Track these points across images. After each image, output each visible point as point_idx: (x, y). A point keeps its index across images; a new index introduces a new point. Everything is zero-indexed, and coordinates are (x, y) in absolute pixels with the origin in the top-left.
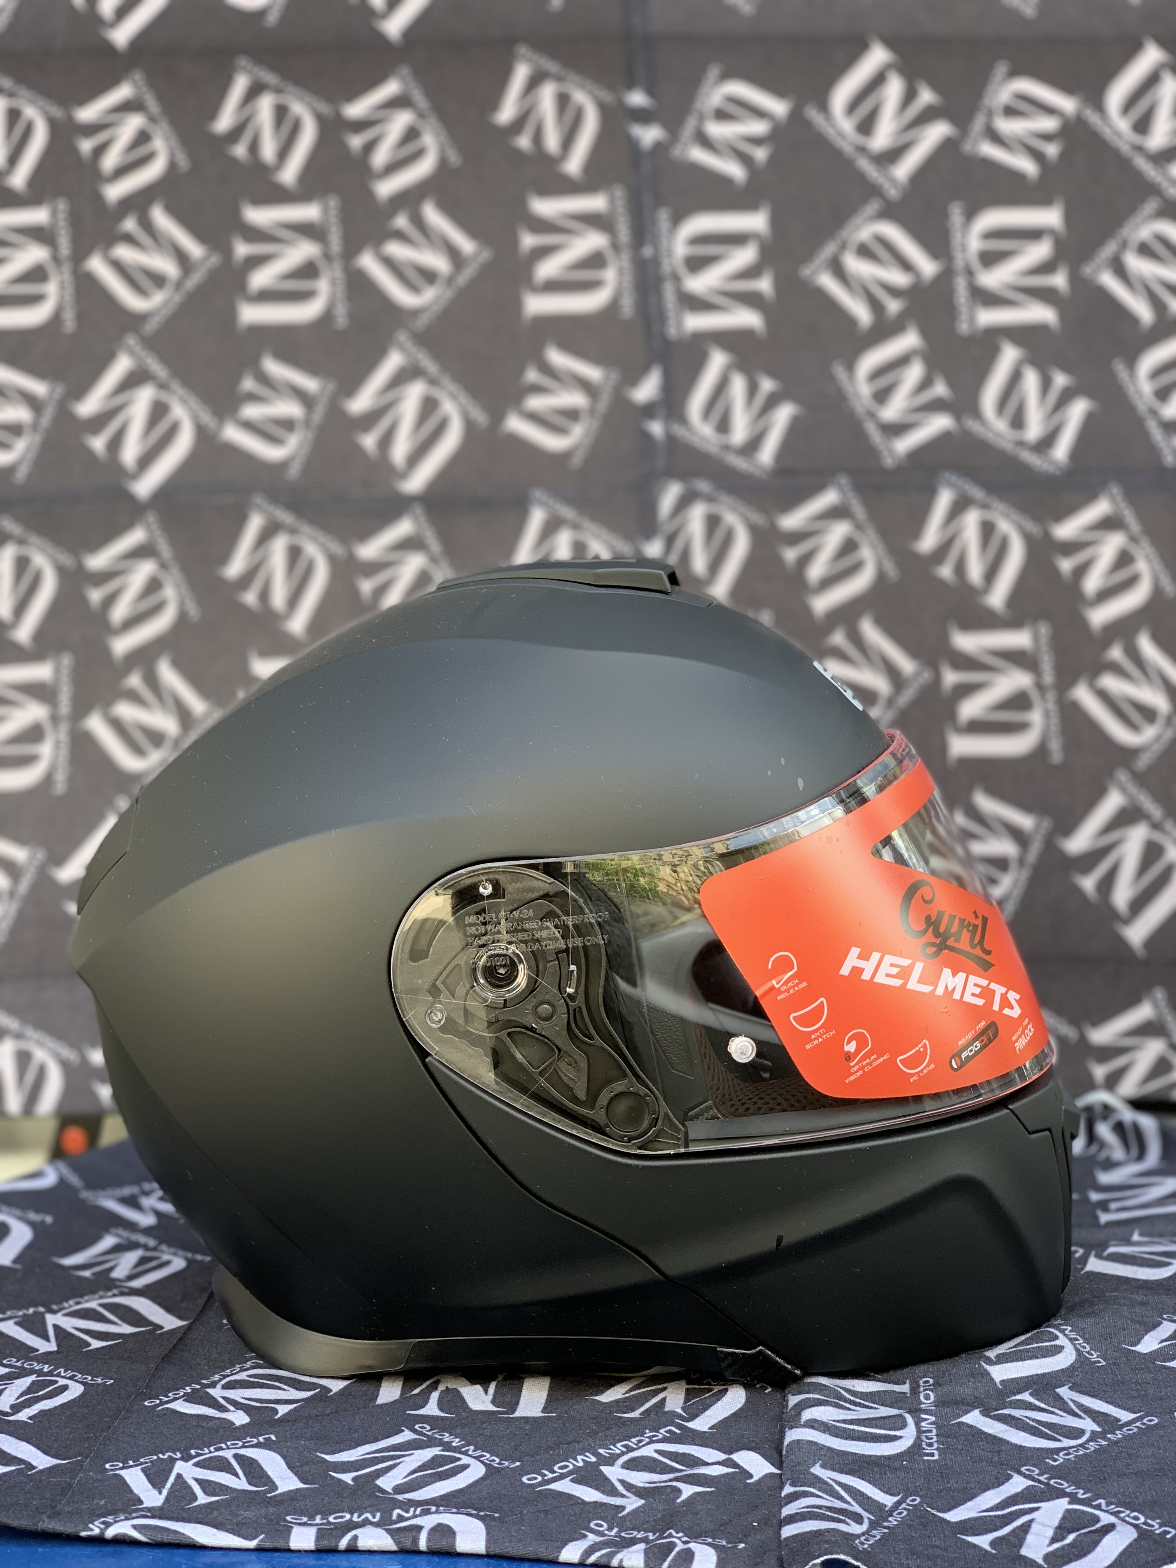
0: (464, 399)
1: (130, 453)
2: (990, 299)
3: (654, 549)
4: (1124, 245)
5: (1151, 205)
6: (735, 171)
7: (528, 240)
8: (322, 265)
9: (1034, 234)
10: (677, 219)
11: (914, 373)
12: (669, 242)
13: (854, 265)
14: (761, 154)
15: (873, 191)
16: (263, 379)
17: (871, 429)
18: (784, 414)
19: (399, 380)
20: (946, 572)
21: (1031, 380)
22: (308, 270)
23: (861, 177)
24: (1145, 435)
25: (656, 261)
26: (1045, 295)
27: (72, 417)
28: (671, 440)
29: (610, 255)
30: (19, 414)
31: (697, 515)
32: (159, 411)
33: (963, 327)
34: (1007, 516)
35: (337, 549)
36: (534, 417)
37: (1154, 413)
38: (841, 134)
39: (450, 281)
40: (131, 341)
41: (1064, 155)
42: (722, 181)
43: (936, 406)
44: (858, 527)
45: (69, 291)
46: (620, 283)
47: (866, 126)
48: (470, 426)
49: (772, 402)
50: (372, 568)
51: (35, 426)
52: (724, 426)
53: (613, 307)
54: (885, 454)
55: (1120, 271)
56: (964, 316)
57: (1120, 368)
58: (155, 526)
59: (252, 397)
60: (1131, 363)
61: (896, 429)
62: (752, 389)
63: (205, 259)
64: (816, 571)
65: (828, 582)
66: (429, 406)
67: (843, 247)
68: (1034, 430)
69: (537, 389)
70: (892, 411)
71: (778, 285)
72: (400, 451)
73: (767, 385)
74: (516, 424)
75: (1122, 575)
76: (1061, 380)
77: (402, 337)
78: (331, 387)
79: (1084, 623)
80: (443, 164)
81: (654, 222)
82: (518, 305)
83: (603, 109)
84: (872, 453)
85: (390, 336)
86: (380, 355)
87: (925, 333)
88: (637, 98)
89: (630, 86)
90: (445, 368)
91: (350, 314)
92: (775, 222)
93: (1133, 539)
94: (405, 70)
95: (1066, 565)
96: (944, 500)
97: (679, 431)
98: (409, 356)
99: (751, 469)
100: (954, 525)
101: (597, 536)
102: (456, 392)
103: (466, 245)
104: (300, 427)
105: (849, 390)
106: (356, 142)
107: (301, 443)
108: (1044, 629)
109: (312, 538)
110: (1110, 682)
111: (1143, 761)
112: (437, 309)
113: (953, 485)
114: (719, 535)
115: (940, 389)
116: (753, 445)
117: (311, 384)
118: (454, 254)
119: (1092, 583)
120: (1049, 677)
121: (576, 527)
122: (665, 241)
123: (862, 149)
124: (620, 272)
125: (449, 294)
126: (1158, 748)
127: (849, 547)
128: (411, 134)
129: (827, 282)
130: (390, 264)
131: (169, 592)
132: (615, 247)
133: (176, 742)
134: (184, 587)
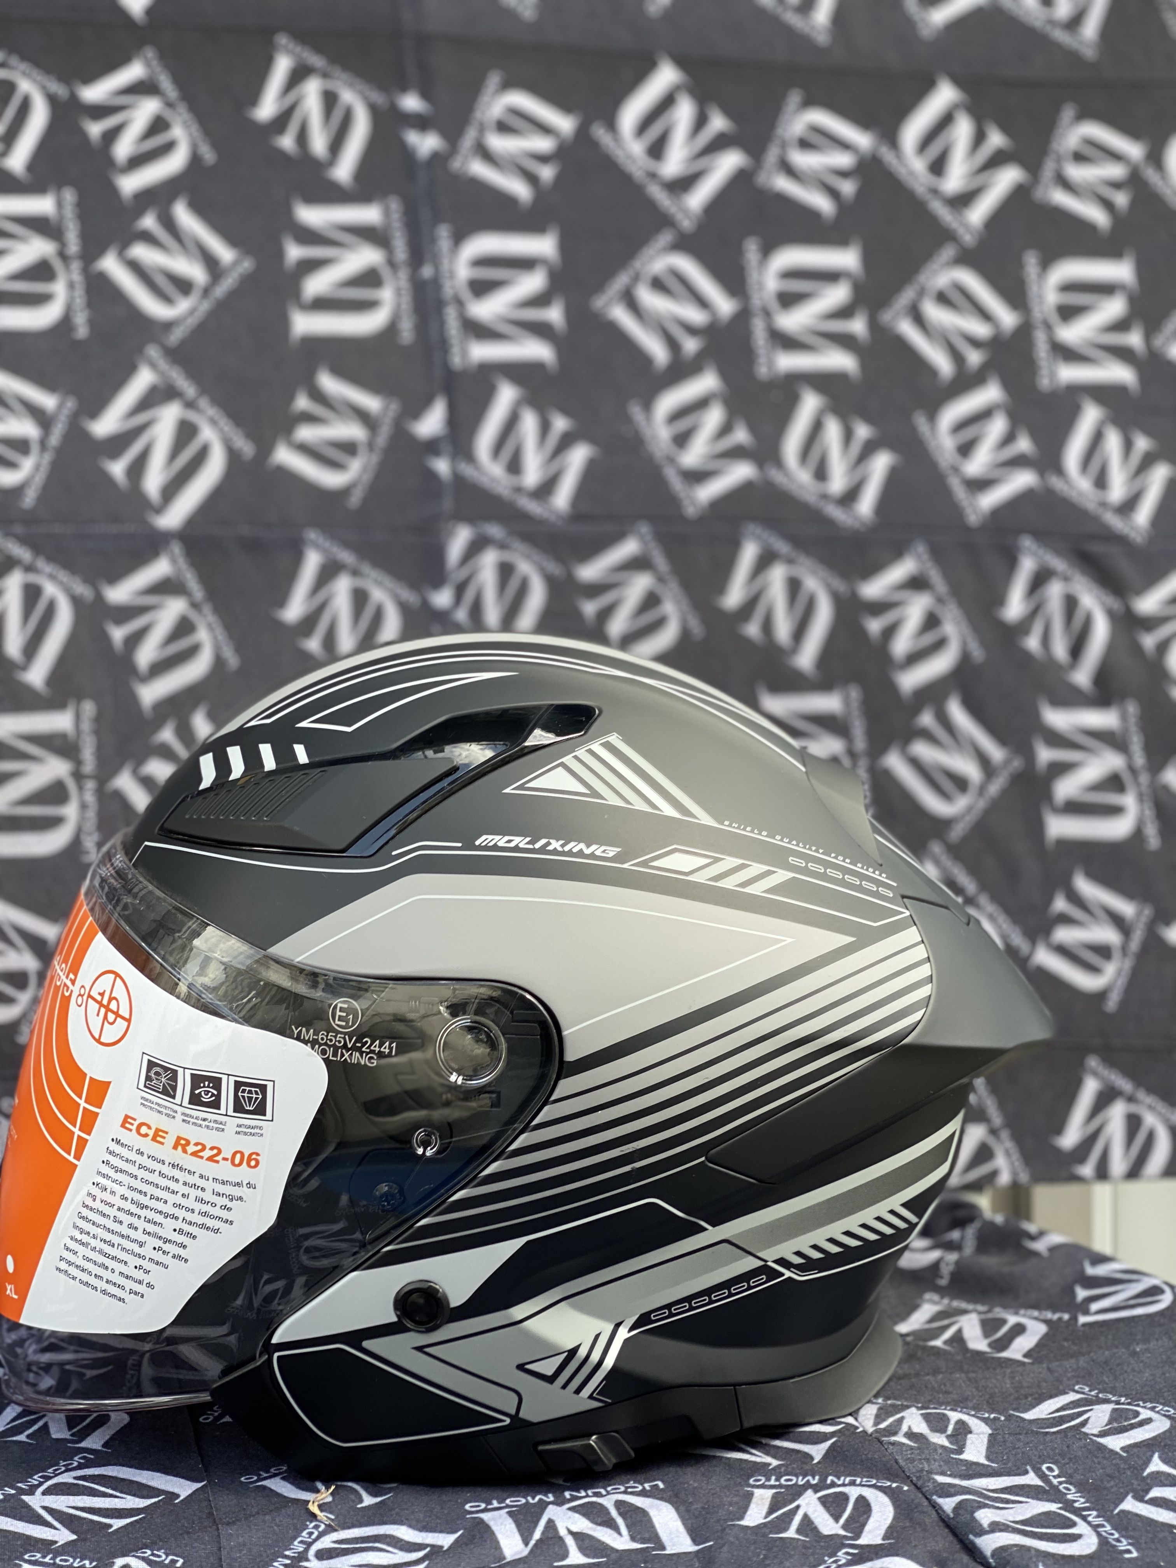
0: (226, 425)
2: (789, 343)
3: (442, 598)
4: (922, 293)
5: (948, 252)
6: (520, 189)
7: (294, 252)
8: (57, 265)
9: (831, 276)
10: (459, 238)
11: (714, 417)
12: (451, 262)
13: (648, 298)
14: (547, 173)
15: (664, 221)
17: (671, 475)
18: (579, 456)
19: (152, 399)
20: (752, 630)
21: (833, 430)
22: (42, 271)
23: (651, 205)
24: (946, 492)
25: (436, 283)
26: (845, 341)
28: (458, 480)
29: (386, 273)
31: (489, 561)
33: (762, 371)
34: (814, 573)
35: (83, 590)
36: (306, 450)
37: (956, 470)
38: (629, 157)
39: (206, 292)
41: (859, 193)
42: (506, 200)
43: (737, 453)
46: (398, 306)
47: (657, 150)
48: (233, 455)
49: (566, 442)
50: (124, 613)
52: (515, 466)
53: (391, 330)
54: (686, 502)
55: (919, 320)
56: (762, 360)
57: (921, 421)
60: (932, 415)
61: (697, 477)
62: (545, 427)
64: (617, 625)
65: (629, 639)
66: (186, 431)
67: (636, 278)
68: (837, 483)
69: (309, 418)
70: (692, 457)
71: (570, 314)
72: (153, 482)
74: (285, 456)
75: (929, 639)
76: (863, 431)
77: (153, 351)
78: (71, 404)
79: (892, 688)
80: (195, 160)
81: (433, 240)
82: (285, 323)
83: (375, 111)
84: (673, 501)
85: (140, 350)
86: (128, 371)
87: (724, 375)
88: (411, 102)
89: (404, 88)
90: (203, 390)
91: (92, 323)
92: (564, 247)
93: (940, 600)
94: (150, 53)
95: (874, 626)
96: (749, 553)
97: (467, 470)
98: (161, 373)
99: (546, 515)
100: (760, 580)
101: (379, 584)
102: (216, 418)
103: (225, 253)
104: (35, 449)
105: (647, 432)
106: (95, 129)
107: (37, 467)
108: (855, 693)
109: (52, 577)
110: (922, 749)
111: (957, 833)
112: (192, 322)
113: (758, 538)
114: (513, 585)
115: (741, 435)
116: (546, 489)
117: (48, 401)
118: (210, 262)
119: (901, 645)
120: (860, 743)
121: (355, 573)
122: (445, 262)
123: (653, 176)
124: (398, 292)
125: (205, 306)
126: (970, 819)
127: (651, 601)
128: (158, 125)
129: (621, 315)
130: (137, 268)
132: (392, 263)
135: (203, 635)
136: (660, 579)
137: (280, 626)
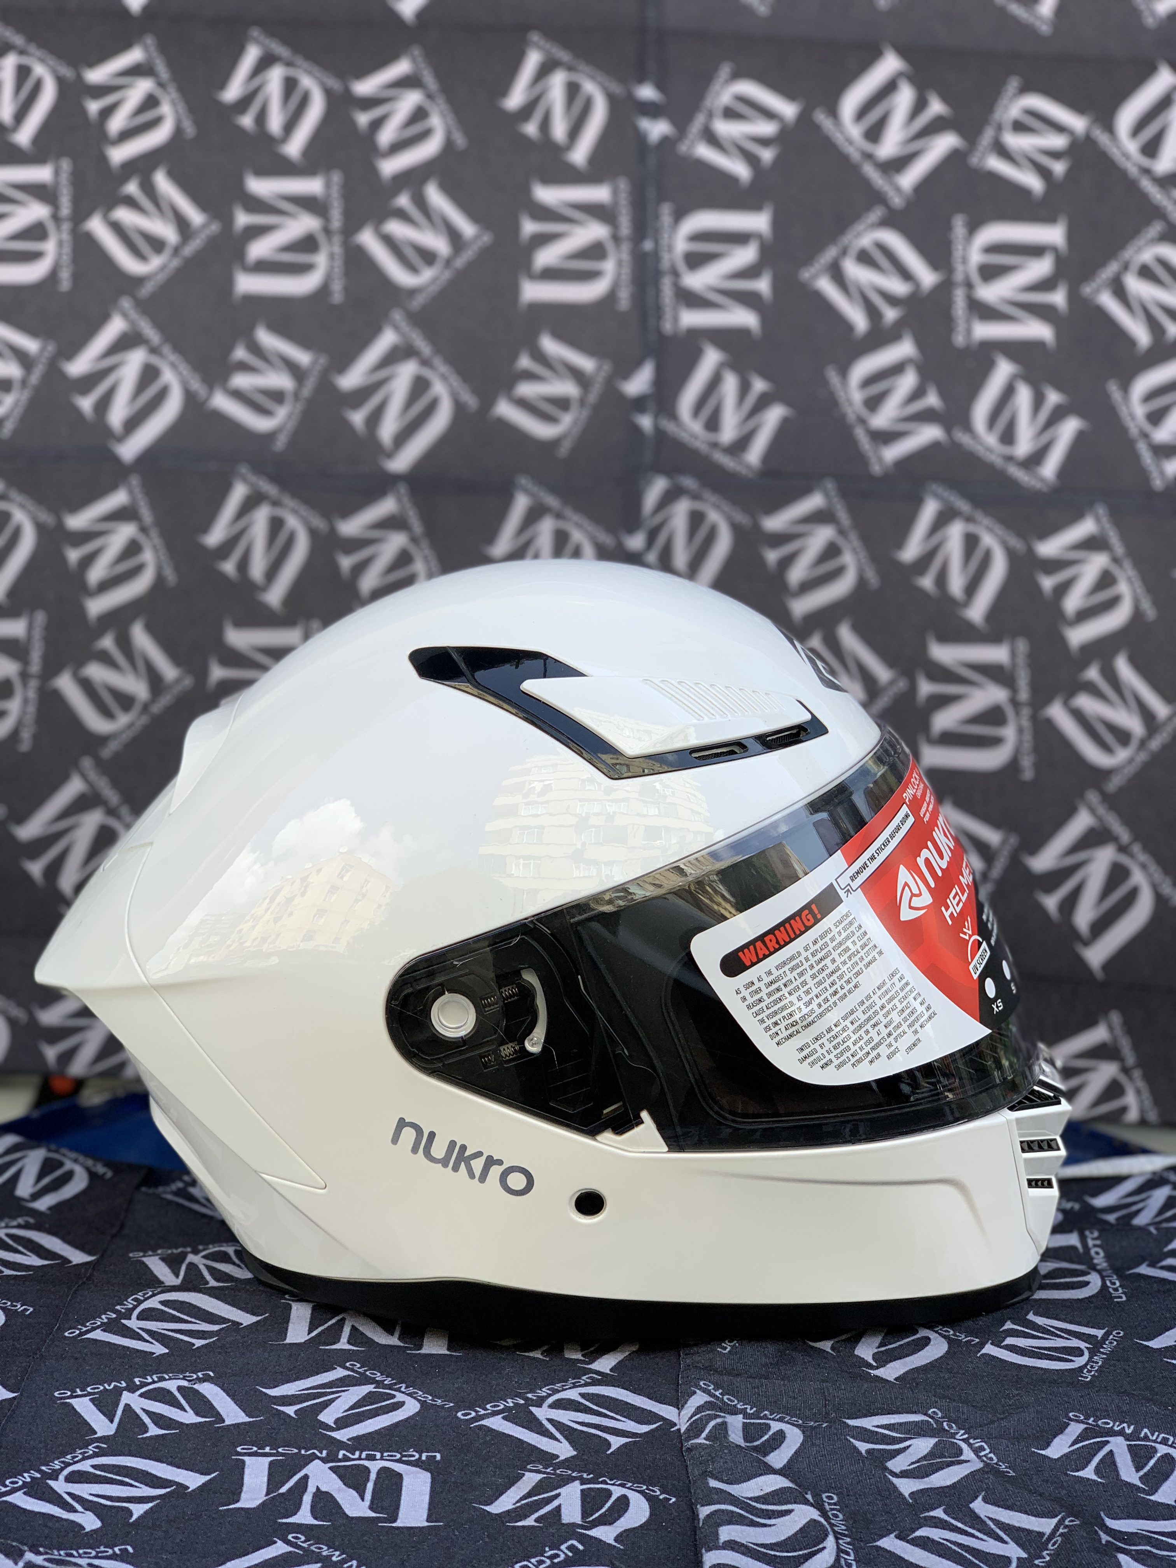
0: (456, 381)
1: (117, 415)
2: (988, 313)
3: (634, 543)
4: (1126, 267)
5: (1156, 228)
6: (741, 170)
7: (529, 227)
8: (321, 239)
9: (1035, 251)
10: (679, 215)
11: (908, 381)
12: (670, 237)
14: (767, 155)
15: (877, 198)
16: (256, 349)
17: (860, 434)
18: (774, 415)
19: (392, 357)
20: (927, 582)
21: (1024, 396)
22: (308, 244)
23: (866, 183)
24: (1134, 456)
25: (656, 255)
26: (1044, 312)
27: (63, 375)
28: (660, 434)
29: (610, 246)
30: (10, 369)
31: (681, 510)
32: (149, 374)
33: (959, 339)
34: (991, 531)
35: (319, 523)
36: (524, 404)
37: (1145, 436)
38: (848, 139)
39: (448, 262)
40: (126, 303)
41: (1069, 173)
42: (728, 179)
43: (927, 416)
44: (842, 532)
45: (67, 250)
46: (618, 275)
47: (874, 133)
48: (459, 408)
49: (763, 403)
50: (353, 545)
51: (24, 382)
52: (713, 424)
53: (611, 297)
54: (873, 460)
55: (1120, 292)
56: (961, 329)
57: (1114, 390)
58: (137, 490)
59: (244, 367)
60: (1125, 385)
61: (886, 437)
62: (744, 388)
63: (205, 226)
64: (797, 574)
65: (807, 586)
66: (420, 386)
67: (844, 252)
68: (1024, 446)
69: (529, 376)
70: (882, 419)
71: (777, 285)
72: (387, 430)
73: (759, 385)
74: (505, 409)
75: (1103, 596)
76: (1053, 398)
77: (397, 316)
78: (323, 360)
79: (1062, 642)
80: (449, 145)
81: (657, 217)
82: (515, 290)
83: (612, 100)
84: (861, 459)
85: (386, 314)
86: (374, 332)
87: (921, 343)
88: (647, 92)
89: (641, 80)
90: (438, 349)
91: (346, 290)
92: (777, 223)
93: (1116, 560)
94: (417, 51)
95: (1048, 583)
96: (930, 510)
97: (668, 426)
98: (402, 335)
99: (738, 469)
100: (937, 536)
101: (580, 527)
102: (447, 374)
103: (467, 228)
104: (289, 399)
105: (841, 395)
106: (363, 119)
107: (289, 416)
108: (1022, 646)
109: (295, 512)
110: (1085, 702)
111: (1114, 784)
112: (434, 289)
113: (940, 497)
114: (702, 532)
115: (932, 400)
116: (741, 444)
117: (303, 357)
118: (454, 236)
119: (1073, 602)
120: (1024, 693)
121: (559, 516)
122: (666, 236)
123: (869, 156)
124: (620, 263)
125: (447, 275)
126: (1130, 771)
127: (831, 551)
128: (419, 115)
129: (826, 286)
130: (389, 241)
131: (148, 556)
132: (616, 238)
133: (146, 707)
134: (163, 552)
135: (419, 567)
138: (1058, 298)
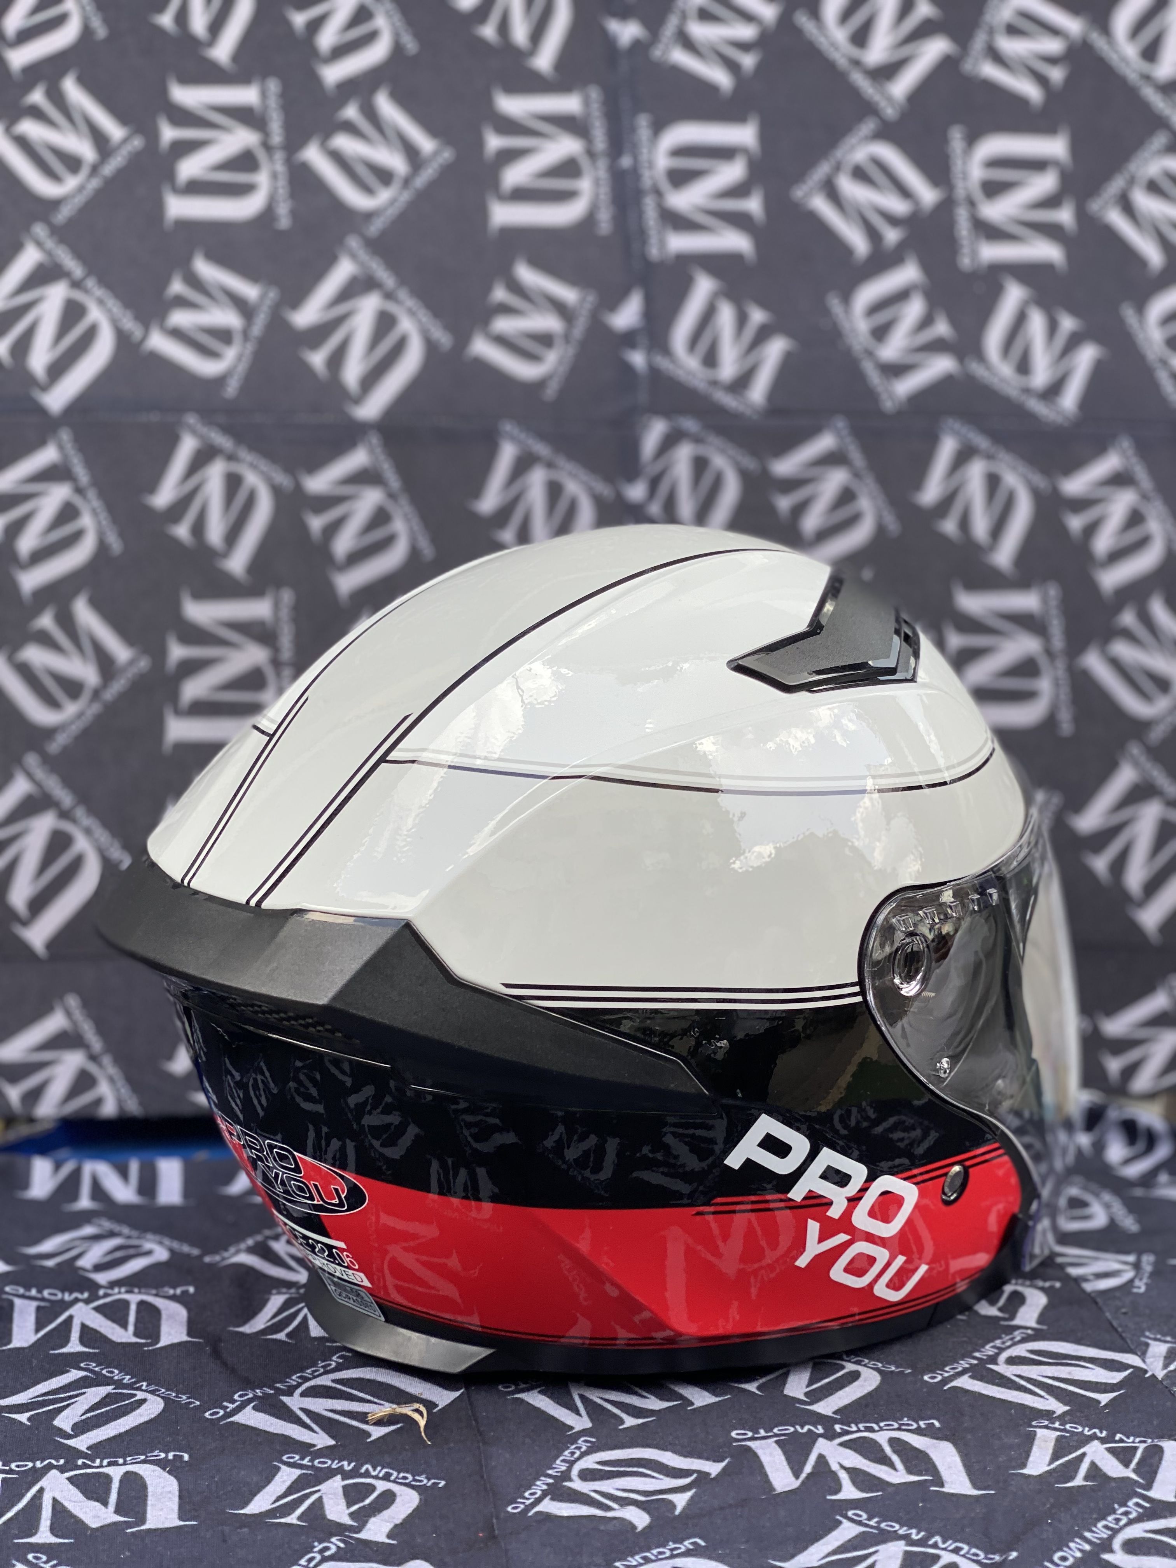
0: (424, 316)
1: (39, 360)
2: (993, 233)
3: (636, 492)
4: (1132, 181)
5: (1160, 140)
6: (721, 78)
7: (494, 142)
8: (261, 155)
9: (1038, 165)
10: (658, 127)
11: (915, 309)
12: (650, 152)
13: (850, 188)
14: (748, 61)
15: (868, 109)
16: (194, 281)
17: (869, 369)
18: (776, 348)
19: (352, 290)
20: (949, 526)
21: (1037, 322)
22: (246, 161)
23: (855, 93)
24: (1154, 385)
25: (635, 172)
26: (1052, 231)
28: (654, 372)
29: (585, 163)
31: (683, 456)
32: (72, 312)
33: (965, 262)
34: (1013, 468)
35: (282, 479)
36: (502, 341)
37: (1166, 363)
38: (834, 45)
39: (407, 182)
40: (40, 230)
41: (1069, 80)
42: (709, 88)
43: (938, 346)
46: (597, 196)
47: (861, 37)
48: (431, 347)
49: (763, 335)
50: (323, 503)
52: (711, 359)
53: (589, 221)
54: (884, 396)
55: (1128, 208)
56: (966, 250)
57: (1129, 313)
58: (69, 447)
59: (182, 303)
60: (1141, 308)
61: (896, 370)
62: (742, 320)
63: (125, 141)
64: (811, 521)
65: (824, 534)
66: (385, 322)
67: (838, 168)
68: (1041, 377)
69: (505, 309)
70: (891, 350)
71: (769, 204)
72: (352, 372)
73: (758, 316)
74: (481, 348)
75: (1133, 536)
76: (1068, 324)
77: (353, 242)
78: (273, 294)
79: (1093, 587)
80: (397, 49)
81: (633, 129)
82: (483, 214)
84: (871, 396)
85: (339, 241)
86: (329, 262)
87: (926, 266)
90: (403, 281)
91: (294, 214)
92: (764, 136)
93: (1145, 497)
95: (1075, 523)
96: (947, 448)
97: (662, 363)
98: (362, 264)
99: (741, 408)
100: (958, 476)
101: (574, 476)
102: (414, 309)
103: (426, 144)
104: (238, 339)
105: (845, 325)
106: (299, 19)
107: (239, 358)
108: (1053, 591)
109: (253, 466)
110: (1122, 649)
111: (1157, 734)
112: (392, 212)
113: (956, 433)
114: (707, 480)
115: (942, 328)
116: (742, 383)
117: (250, 291)
118: (411, 152)
119: (1103, 543)
120: (1058, 642)
121: (550, 465)
122: (645, 151)
123: (856, 63)
124: (597, 182)
125: (406, 196)
126: (1171, 720)
127: (846, 496)
128: (361, 15)
129: (821, 205)
130: (339, 159)
131: (86, 521)
132: (591, 153)
133: (96, 694)
134: (103, 516)
135: (399, 526)
136: (856, 475)
137: (476, 517)
138: (1065, 216)
